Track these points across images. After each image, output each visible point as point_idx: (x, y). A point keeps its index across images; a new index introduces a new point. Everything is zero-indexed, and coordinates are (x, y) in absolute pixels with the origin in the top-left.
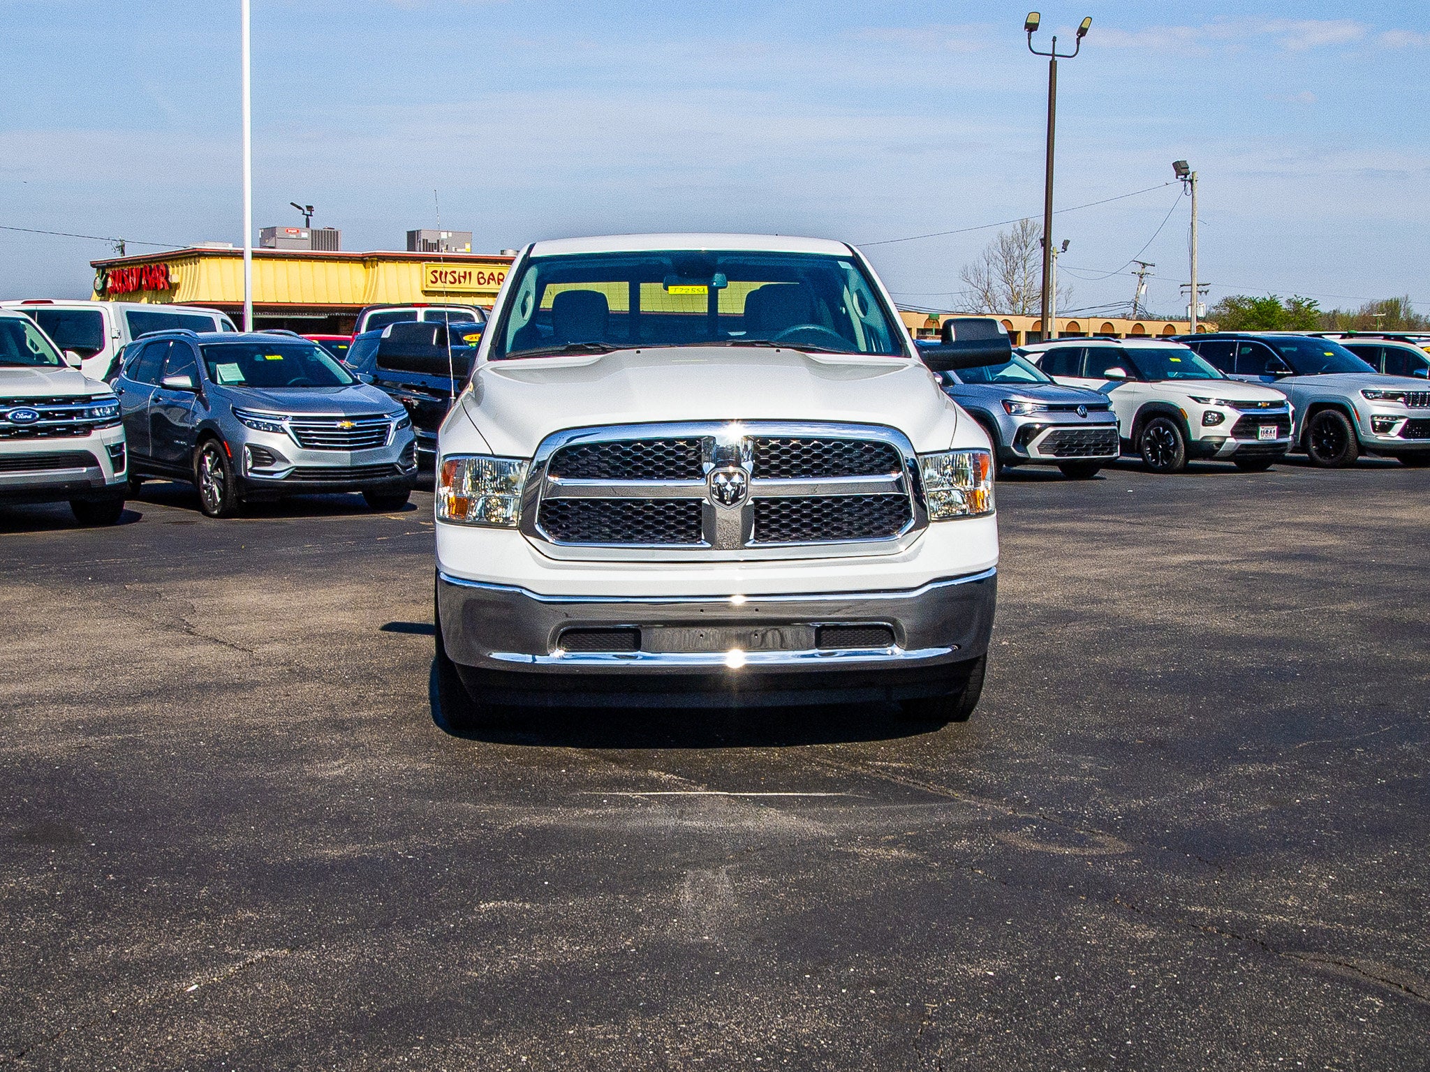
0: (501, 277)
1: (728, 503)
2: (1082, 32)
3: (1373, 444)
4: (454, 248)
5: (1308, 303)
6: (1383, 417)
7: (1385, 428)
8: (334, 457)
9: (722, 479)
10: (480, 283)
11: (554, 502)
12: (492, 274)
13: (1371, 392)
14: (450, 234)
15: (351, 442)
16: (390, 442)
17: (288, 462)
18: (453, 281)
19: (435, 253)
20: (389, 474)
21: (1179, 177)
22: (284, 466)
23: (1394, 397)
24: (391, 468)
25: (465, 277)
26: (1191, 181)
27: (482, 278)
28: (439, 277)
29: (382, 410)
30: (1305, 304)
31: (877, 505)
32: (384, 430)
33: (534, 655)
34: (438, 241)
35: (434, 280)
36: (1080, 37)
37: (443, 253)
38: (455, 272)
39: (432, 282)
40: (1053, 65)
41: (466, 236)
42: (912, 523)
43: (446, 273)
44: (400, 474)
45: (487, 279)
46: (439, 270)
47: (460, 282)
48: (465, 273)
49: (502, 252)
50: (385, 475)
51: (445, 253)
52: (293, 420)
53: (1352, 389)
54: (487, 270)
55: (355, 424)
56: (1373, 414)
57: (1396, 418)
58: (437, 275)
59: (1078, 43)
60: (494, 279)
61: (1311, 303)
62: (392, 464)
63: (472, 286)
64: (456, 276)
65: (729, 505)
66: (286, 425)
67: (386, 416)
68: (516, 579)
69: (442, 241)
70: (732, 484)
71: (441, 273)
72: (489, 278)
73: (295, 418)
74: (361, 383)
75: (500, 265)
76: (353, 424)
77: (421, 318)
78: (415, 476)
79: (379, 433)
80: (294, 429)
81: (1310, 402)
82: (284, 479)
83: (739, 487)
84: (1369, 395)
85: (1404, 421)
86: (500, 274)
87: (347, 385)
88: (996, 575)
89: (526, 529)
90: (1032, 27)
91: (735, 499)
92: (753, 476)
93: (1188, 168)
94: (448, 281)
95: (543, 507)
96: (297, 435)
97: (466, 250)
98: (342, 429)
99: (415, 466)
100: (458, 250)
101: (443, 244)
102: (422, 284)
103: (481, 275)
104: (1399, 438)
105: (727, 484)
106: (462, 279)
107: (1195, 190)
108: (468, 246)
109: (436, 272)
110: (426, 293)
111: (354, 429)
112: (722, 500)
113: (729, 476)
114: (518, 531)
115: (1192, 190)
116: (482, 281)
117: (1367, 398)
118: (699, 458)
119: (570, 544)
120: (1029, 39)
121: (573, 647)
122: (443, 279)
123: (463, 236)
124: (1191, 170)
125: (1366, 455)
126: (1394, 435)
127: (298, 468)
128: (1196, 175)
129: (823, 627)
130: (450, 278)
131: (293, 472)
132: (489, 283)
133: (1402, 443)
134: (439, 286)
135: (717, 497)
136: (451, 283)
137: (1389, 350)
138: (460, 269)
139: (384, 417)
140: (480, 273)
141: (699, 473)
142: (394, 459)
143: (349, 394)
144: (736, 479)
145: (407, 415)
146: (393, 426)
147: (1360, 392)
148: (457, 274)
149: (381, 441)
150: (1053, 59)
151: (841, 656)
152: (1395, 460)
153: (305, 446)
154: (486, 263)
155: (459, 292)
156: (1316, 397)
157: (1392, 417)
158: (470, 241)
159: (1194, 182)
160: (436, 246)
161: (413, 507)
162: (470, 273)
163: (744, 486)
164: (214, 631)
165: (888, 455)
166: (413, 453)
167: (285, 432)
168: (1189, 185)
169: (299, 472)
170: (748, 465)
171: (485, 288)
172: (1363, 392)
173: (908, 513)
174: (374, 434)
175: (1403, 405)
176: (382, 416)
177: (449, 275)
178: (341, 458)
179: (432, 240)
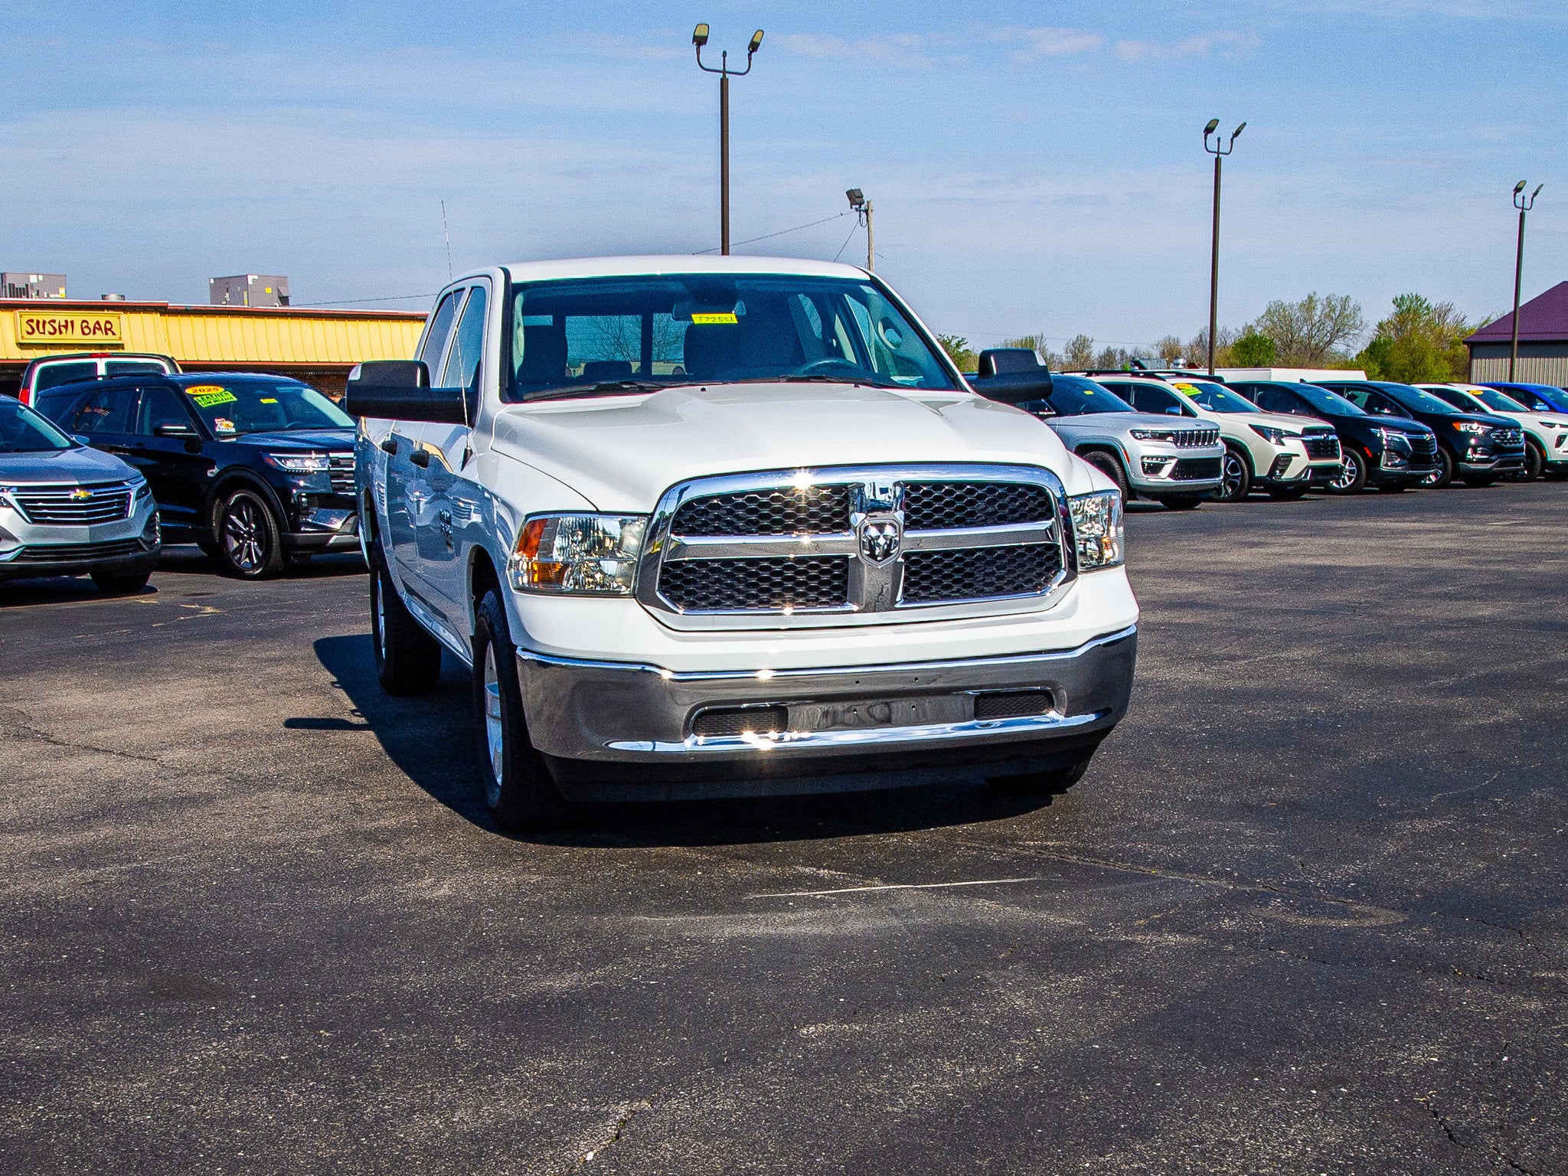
0: (108, 326)
1: (879, 558)
2: (754, 47)
3: (1143, 486)
4: (45, 294)
5: (956, 341)
6: (1152, 458)
7: (1154, 469)
8: (68, 533)
9: (873, 532)
10: (84, 333)
11: (678, 565)
12: (98, 323)
13: (1139, 431)
14: (41, 278)
15: (88, 515)
16: (131, 513)
17: (16, 540)
18: (52, 331)
19: (24, 299)
20: (133, 551)
21: (854, 207)
22: (12, 546)
23: (1162, 436)
24: (133, 543)
25: (66, 327)
26: (866, 211)
27: (87, 327)
28: (35, 327)
29: (120, 476)
30: (954, 343)
31: (1029, 555)
32: (124, 499)
33: (653, 741)
34: (27, 285)
35: (30, 331)
36: (751, 52)
37: (34, 300)
38: (54, 321)
39: (28, 333)
40: (724, 83)
41: (59, 280)
42: (1063, 575)
43: (44, 322)
44: (144, 550)
45: (92, 328)
46: (35, 319)
47: (61, 333)
48: (66, 322)
49: (104, 297)
50: (127, 553)
51: (35, 299)
52: (18, 491)
53: (1120, 428)
54: (92, 318)
55: (91, 493)
56: (1144, 454)
57: (1166, 458)
58: (34, 325)
59: (750, 60)
60: (100, 329)
61: (959, 342)
62: (135, 539)
63: (76, 336)
64: (56, 325)
65: (880, 561)
66: (9, 496)
67: (126, 484)
68: (644, 655)
69: (32, 285)
70: (885, 537)
71: (38, 322)
72: (95, 328)
73: (20, 489)
74: (82, 446)
75: (106, 312)
76: (89, 494)
77: (102, 370)
78: (159, 552)
79: (119, 503)
80: (20, 501)
81: (1077, 444)
82: (12, 561)
83: (891, 540)
84: (1137, 435)
85: (1174, 462)
86: (107, 322)
87: (64, 449)
88: (1136, 632)
89: (643, 597)
90: (700, 41)
91: (887, 554)
92: (906, 528)
93: (862, 197)
94: (47, 332)
95: (664, 571)
96: (25, 508)
97: (60, 296)
98: (77, 500)
99: (158, 540)
100: (51, 296)
101: (32, 289)
102: (17, 336)
103: (85, 324)
104: (1170, 480)
105: (879, 537)
106: (63, 329)
107: (871, 222)
108: (62, 291)
109: (32, 321)
110: (22, 346)
111: (91, 499)
112: (873, 556)
113: (881, 527)
114: (634, 600)
115: (868, 221)
116: (86, 331)
117: (1136, 438)
118: (846, 508)
119: (697, 612)
120: (698, 54)
121: (711, 730)
122: (41, 330)
123: (56, 280)
124: (865, 199)
125: (1137, 499)
126: (1164, 477)
127: (28, 547)
128: (871, 204)
129: (983, 696)
130: (48, 328)
131: (23, 552)
132: (94, 333)
133: (1174, 485)
134: (37, 338)
135: (868, 553)
136: (50, 333)
137: (1137, 387)
138: (61, 317)
139: (123, 485)
140: (84, 321)
141: (845, 526)
142: (137, 533)
143: (69, 458)
144: (889, 531)
145: (145, 481)
146: (133, 494)
147: (1128, 432)
148: (57, 323)
149: (122, 513)
150: (724, 76)
151: (997, 727)
152: (1159, 503)
153: (35, 522)
154: (91, 310)
155: (60, 345)
156: (1082, 438)
157: (1161, 457)
158: (64, 285)
159: (870, 212)
160: (25, 291)
161: (153, 590)
162: (72, 322)
163: (897, 539)
164: (82, 739)
165: (1041, 499)
166: (155, 526)
167: (10, 505)
168: (864, 215)
169: (30, 551)
170: (899, 515)
171: (91, 339)
172: (1131, 432)
173: (1058, 564)
174: (113, 504)
175: (1173, 445)
176: (120, 483)
177: (47, 325)
178: (80, 534)
179: (19, 285)
